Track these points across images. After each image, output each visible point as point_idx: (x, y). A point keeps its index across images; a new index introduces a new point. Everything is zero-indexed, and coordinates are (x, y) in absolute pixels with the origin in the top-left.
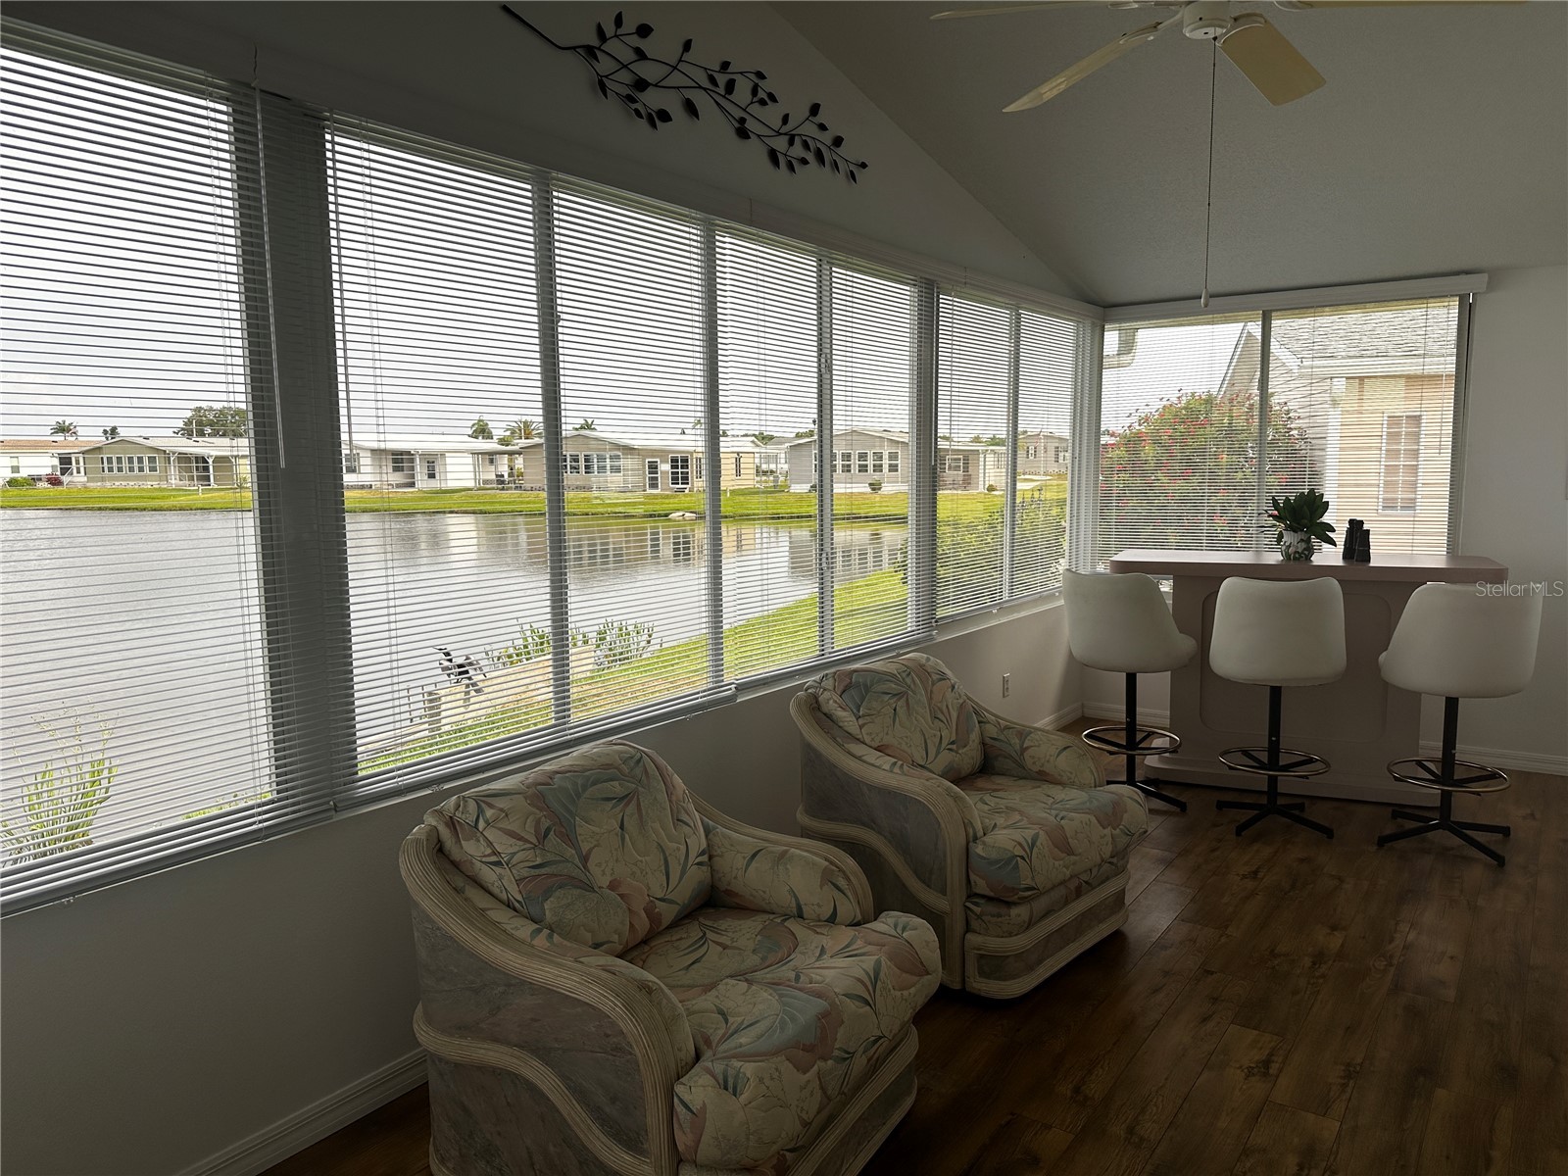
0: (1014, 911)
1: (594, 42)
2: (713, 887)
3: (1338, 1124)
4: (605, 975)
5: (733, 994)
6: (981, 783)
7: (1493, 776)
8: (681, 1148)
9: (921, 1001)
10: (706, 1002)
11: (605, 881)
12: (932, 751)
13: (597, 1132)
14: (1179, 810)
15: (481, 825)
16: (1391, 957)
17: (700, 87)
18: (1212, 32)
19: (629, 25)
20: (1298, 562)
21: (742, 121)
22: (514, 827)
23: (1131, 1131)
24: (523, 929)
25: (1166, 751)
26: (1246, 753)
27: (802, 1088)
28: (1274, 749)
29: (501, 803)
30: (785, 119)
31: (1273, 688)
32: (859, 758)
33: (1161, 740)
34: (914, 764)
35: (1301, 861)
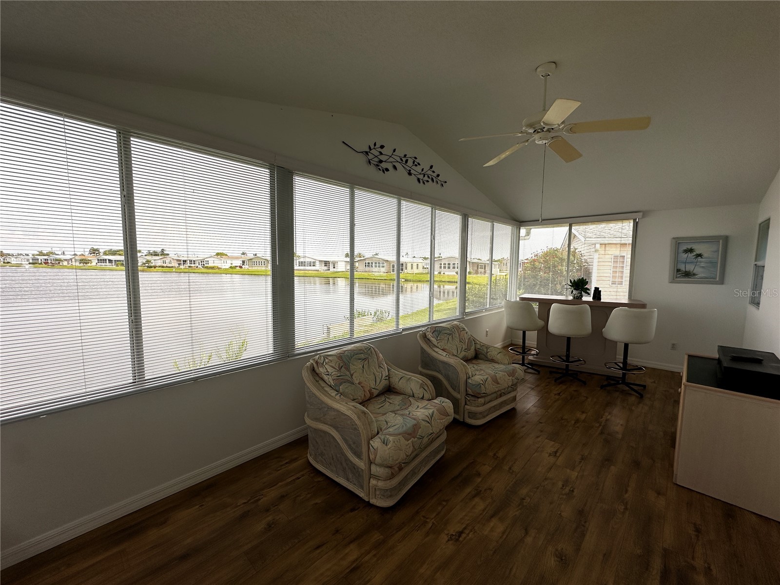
0: (480, 400)
1: (368, 150)
2: (390, 386)
3: (577, 474)
4: (353, 408)
5: (390, 417)
6: (474, 362)
7: (640, 369)
8: (371, 459)
9: (446, 424)
10: (382, 418)
11: (357, 382)
12: (459, 351)
13: (350, 452)
14: (537, 373)
15: (324, 364)
16: (601, 423)
17: (398, 162)
18: (544, 142)
19: (378, 145)
20: (578, 299)
21: (410, 171)
22: (333, 365)
23: (510, 468)
24: (333, 393)
25: (534, 355)
26: (559, 357)
27: (407, 445)
28: (568, 356)
29: (330, 358)
30: (423, 170)
31: (568, 337)
32: (437, 352)
33: (534, 351)
34: (453, 355)
35: (575, 391)
